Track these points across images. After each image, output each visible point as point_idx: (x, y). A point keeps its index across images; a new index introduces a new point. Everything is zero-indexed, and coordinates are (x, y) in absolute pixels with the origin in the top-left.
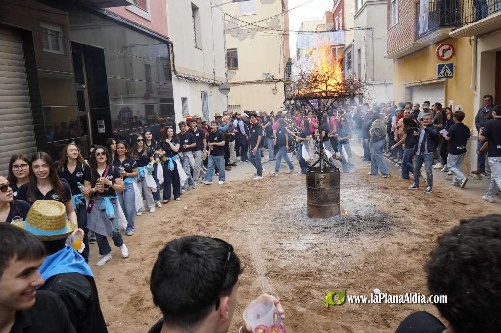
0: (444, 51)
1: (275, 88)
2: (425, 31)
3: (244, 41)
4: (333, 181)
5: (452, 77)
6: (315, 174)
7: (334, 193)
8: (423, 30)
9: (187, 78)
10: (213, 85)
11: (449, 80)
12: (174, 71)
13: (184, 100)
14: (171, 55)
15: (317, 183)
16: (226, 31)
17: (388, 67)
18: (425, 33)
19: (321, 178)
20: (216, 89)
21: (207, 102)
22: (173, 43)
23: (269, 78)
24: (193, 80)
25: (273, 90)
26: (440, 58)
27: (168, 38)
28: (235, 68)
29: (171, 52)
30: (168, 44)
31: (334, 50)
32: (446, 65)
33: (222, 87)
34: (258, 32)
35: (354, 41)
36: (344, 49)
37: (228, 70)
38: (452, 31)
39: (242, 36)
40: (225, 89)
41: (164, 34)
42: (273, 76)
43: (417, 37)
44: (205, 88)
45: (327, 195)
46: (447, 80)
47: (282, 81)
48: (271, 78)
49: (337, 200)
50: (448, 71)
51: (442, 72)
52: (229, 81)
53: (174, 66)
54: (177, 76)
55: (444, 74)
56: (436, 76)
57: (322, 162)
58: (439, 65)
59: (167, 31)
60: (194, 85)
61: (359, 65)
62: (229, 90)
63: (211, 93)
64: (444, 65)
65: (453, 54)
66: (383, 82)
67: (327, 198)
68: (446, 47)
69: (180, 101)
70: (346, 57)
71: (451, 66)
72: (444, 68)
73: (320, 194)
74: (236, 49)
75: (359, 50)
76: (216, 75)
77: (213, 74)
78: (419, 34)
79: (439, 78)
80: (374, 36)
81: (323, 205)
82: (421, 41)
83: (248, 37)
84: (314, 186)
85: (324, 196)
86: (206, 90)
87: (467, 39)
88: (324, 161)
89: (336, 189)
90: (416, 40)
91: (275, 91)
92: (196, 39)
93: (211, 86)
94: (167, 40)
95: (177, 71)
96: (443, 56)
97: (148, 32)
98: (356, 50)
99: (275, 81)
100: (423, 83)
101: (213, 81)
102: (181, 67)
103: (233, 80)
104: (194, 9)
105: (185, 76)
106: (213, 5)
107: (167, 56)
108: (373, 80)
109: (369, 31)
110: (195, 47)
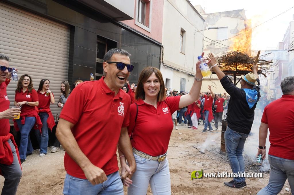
9: (171, 68)
12: (162, 62)
13: (168, 80)
14: (162, 53)
21: (185, 85)
22: (164, 47)
24: (176, 70)
27: (161, 44)
29: (162, 52)
30: (160, 46)
41: (159, 41)
44: (184, 77)
53: (162, 59)
54: (164, 65)
59: (161, 40)
60: (176, 73)
63: (188, 80)
77: (191, 69)
93: (188, 76)
94: (160, 44)
95: (164, 62)
97: (147, 38)
101: (191, 74)
102: (168, 61)
104: (183, 32)
105: (170, 66)
106: (196, 31)
107: (160, 53)
110: (181, 52)
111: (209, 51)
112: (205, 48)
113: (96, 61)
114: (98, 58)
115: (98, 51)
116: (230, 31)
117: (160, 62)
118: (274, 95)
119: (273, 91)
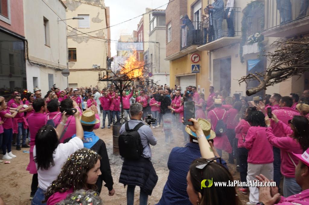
0: (195, 58)
1: (100, 74)
2: (185, 46)
3: (81, 43)
5: (199, 72)
6: (118, 127)
8: (184, 45)
9: (38, 64)
10: (58, 70)
11: (198, 73)
12: (28, 59)
13: (35, 79)
14: (26, 49)
16: (68, 37)
17: (167, 65)
18: (185, 47)
20: (59, 73)
21: (53, 81)
22: (28, 41)
23: (96, 68)
24: (42, 66)
26: (193, 61)
27: (24, 37)
28: (74, 60)
29: (26, 46)
30: (23, 40)
31: (138, 53)
32: (196, 66)
33: (64, 71)
34: (90, 39)
35: (149, 49)
36: (143, 54)
37: (69, 61)
38: (198, 47)
39: (80, 41)
40: (66, 73)
41: (21, 34)
42: (99, 67)
43: (182, 49)
44: (52, 72)
46: (197, 74)
47: (105, 70)
48: (98, 68)
50: (197, 69)
51: (194, 69)
52: (69, 68)
53: (28, 55)
54: (30, 63)
55: (195, 70)
56: (191, 72)
57: (122, 119)
58: (192, 65)
59: (23, 33)
60: (43, 69)
62: (68, 73)
63: (56, 75)
64: (195, 65)
65: (200, 60)
66: (165, 74)
68: (196, 56)
69: (32, 79)
70: (145, 58)
71: (198, 66)
72: (195, 67)
74: (76, 48)
75: (152, 55)
76: (60, 64)
77: (58, 63)
78: (182, 47)
79: (193, 72)
80: (160, 47)
82: (184, 51)
83: (84, 42)
84: (117, 135)
86: (52, 73)
87: (206, 52)
90: (181, 50)
92: (46, 40)
93: (56, 71)
94: (23, 38)
95: (30, 59)
96: (194, 60)
98: (150, 54)
99: (100, 70)
100: (185, 75)
101: (57, 67)
102: (34, 57)
103: (73, 68)
104: (46, 21)
105: (36, 63)
106: (60, 19)
108: (159, 72)
109: (157, 44)
110: (45, 45)
111: (72, 39)
116: (92, 19)
117: (25, 60)
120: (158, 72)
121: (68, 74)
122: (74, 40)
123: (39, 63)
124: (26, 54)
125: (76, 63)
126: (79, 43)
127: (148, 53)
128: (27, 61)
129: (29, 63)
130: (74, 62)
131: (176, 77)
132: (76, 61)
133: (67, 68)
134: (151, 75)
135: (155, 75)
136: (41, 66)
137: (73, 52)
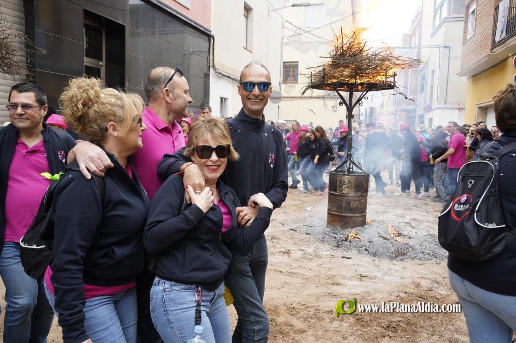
1: (334, 105)
2: (503, 37)
3: (307, 53)
4: (358, 186)
6: (338, 176)
7: (360, 201)
8: (501, 36)
9: (229, 77)
12: (214, 67)
13: (223, 100)
14: (211, 50)
15: (340, 187)
18: (503, 40)
19: (344, 181)
22: (215, 36)
23: (329, 94)
25: (333, 107)
27: (210, 32)
28: (294, 82)
29: (211, 47)
30: (208, 36)
34: (323, 45)
35: (428, 62)
36: (418, 71)
39: (305, 49)
40: (276, 98)
41: (204, 26)
43: (494, 46)
45: (350, 202)
48: (332, 95)
49: (363, 210)
53: (213, 60)
54: (216, 72)
57: (349, 162)
58: (515, 77)
59: (209, 24)
61: (432, 87)
66: (457, 106)
67: (350, 206)
69: (218, 99)
70: (420, 79)
73: (341, 201)
74: (298, 62)
75: (433, 71)
78: (495, 42)
80: (451, 56)
81: (344, 214)
82: (499, 50)
83: (311, 50)
84: (335, 191)
85: (346, 203)
88: (351, 162)
89: (362, 196)
90: (492, 50)
91: (335, 108)
92: (247, 40)
94: (207, 32)
95: (217, 66)
97: (184, 19)
98: (430, 70)
99: (335, 98)
102: (224, 65)
103: (292, 94)
104: (248, 9)
105: (228, 75)
106: (271, 9)
107: (207, 50)
108: (446, 104)
109: (445, 49)
110: (245, 49)
111: (292, 47)
112: (285, 41)
113: (85, 64)
114: (86, 56)
115: (87, 43)
116: (328, 11)
117: (209, 67)
118: (394, 122)
119: (392, 116)
120: (442, 103)
121: (279, 100)
122: (296, 48)
123: (231, 76)
124: (211, 58)
125: (297, 85)
126: (304, 52)
127: (426, 68)
128: (211, 69)
129: (215, 74)
130: (293, 85)
131: (479, 108)
132: (297, 83)
133: (278, 91)
134: (429, 109)
135: (437, 108)
136: (234, 81)
137: (293, 68)
